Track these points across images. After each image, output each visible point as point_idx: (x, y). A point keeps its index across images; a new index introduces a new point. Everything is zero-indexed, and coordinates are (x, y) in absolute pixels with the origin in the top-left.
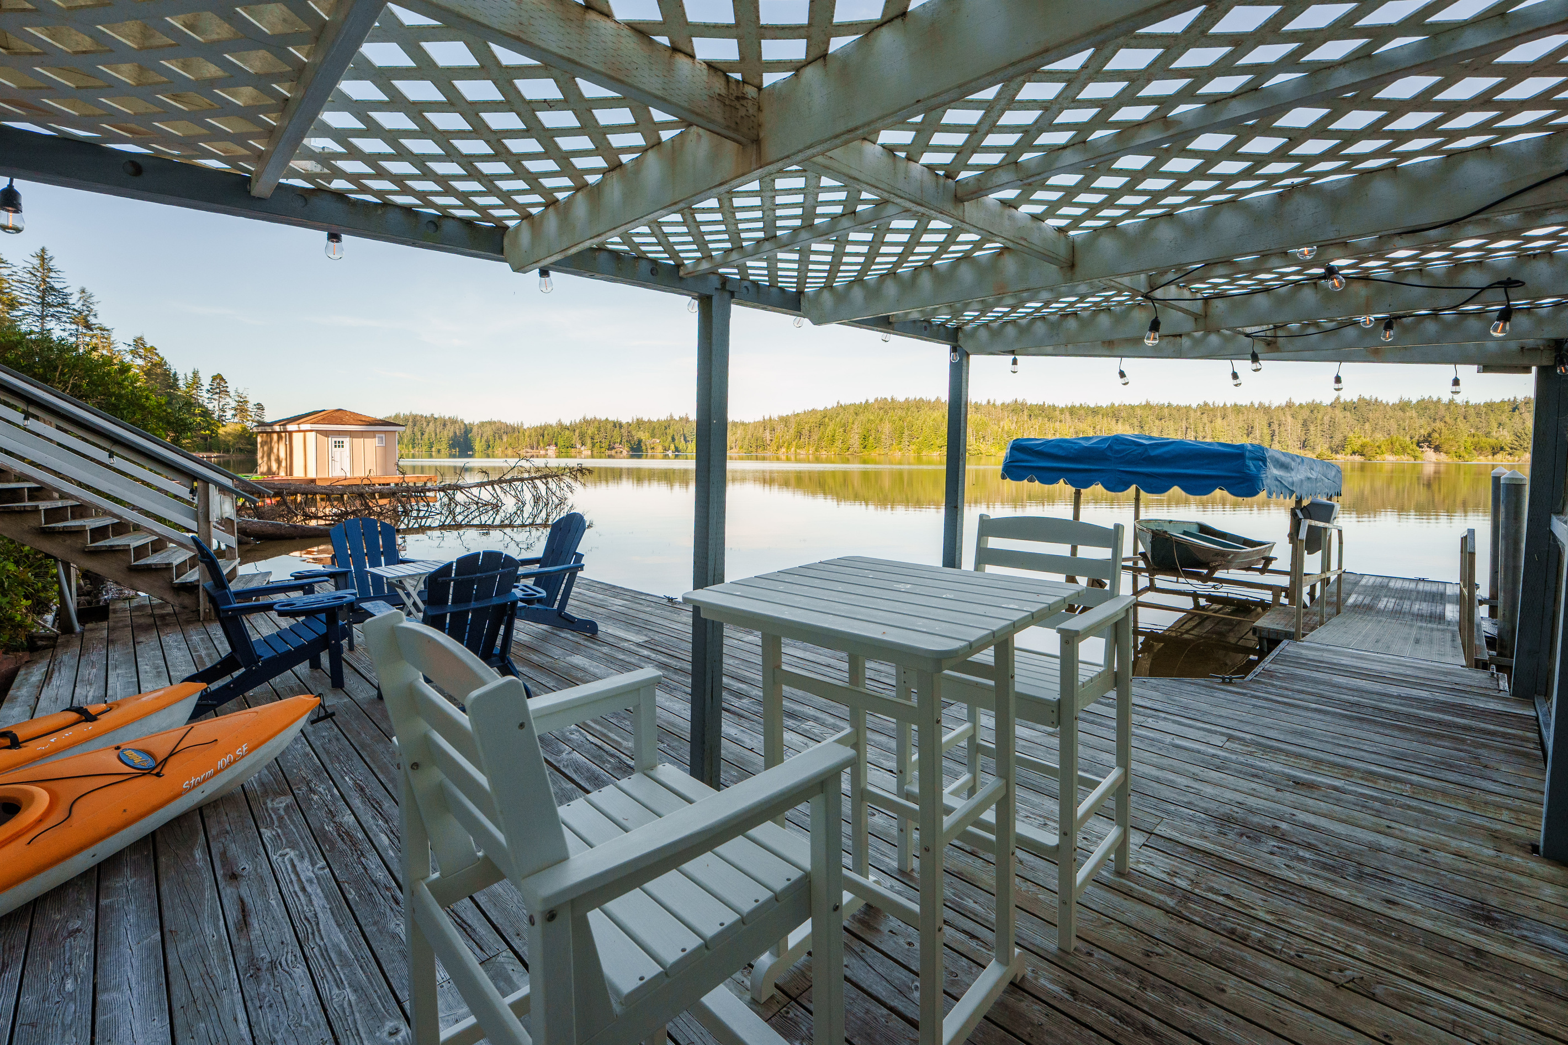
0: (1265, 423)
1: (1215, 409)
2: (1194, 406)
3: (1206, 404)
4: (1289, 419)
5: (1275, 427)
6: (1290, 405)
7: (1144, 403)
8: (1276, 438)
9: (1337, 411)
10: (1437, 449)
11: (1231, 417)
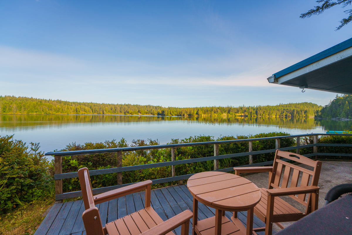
0: (114, 108)
1: (105, 104)
2: (101, 104)
3: (103, 103)
4: (118, 107)
5: (116, 108)
6: (118, 104)
7: (91, 102)
8: (116, 111)
9: (125, 106)
10: (140, 113)
11: (108, 106)
